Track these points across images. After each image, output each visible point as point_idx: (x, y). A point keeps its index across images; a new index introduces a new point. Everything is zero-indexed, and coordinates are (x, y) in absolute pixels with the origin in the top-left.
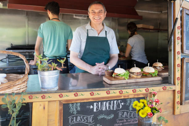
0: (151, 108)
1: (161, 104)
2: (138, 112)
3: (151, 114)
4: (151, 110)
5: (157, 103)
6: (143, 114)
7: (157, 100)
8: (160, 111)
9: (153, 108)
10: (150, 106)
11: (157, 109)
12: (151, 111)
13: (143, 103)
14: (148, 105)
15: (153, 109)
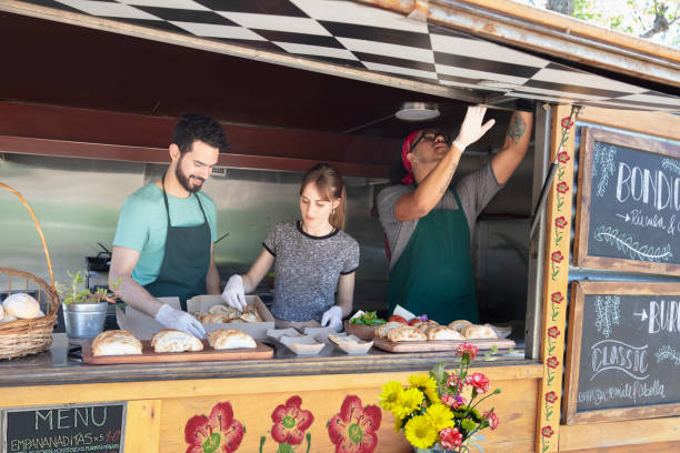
0: (452, 409)
1: (497, 392)
2: (403, 426)
3: (454, 436)
4: (455, 419)
5: (480, 391)
6: (420, 434)
7: (477, 379)
8: (491, 421)
9: (463, 411)
10: (452, 401)
11: (480, 414)
12: (453, 423)
13: (422, 389)
14: (440, 396)
15: (461, 414)
